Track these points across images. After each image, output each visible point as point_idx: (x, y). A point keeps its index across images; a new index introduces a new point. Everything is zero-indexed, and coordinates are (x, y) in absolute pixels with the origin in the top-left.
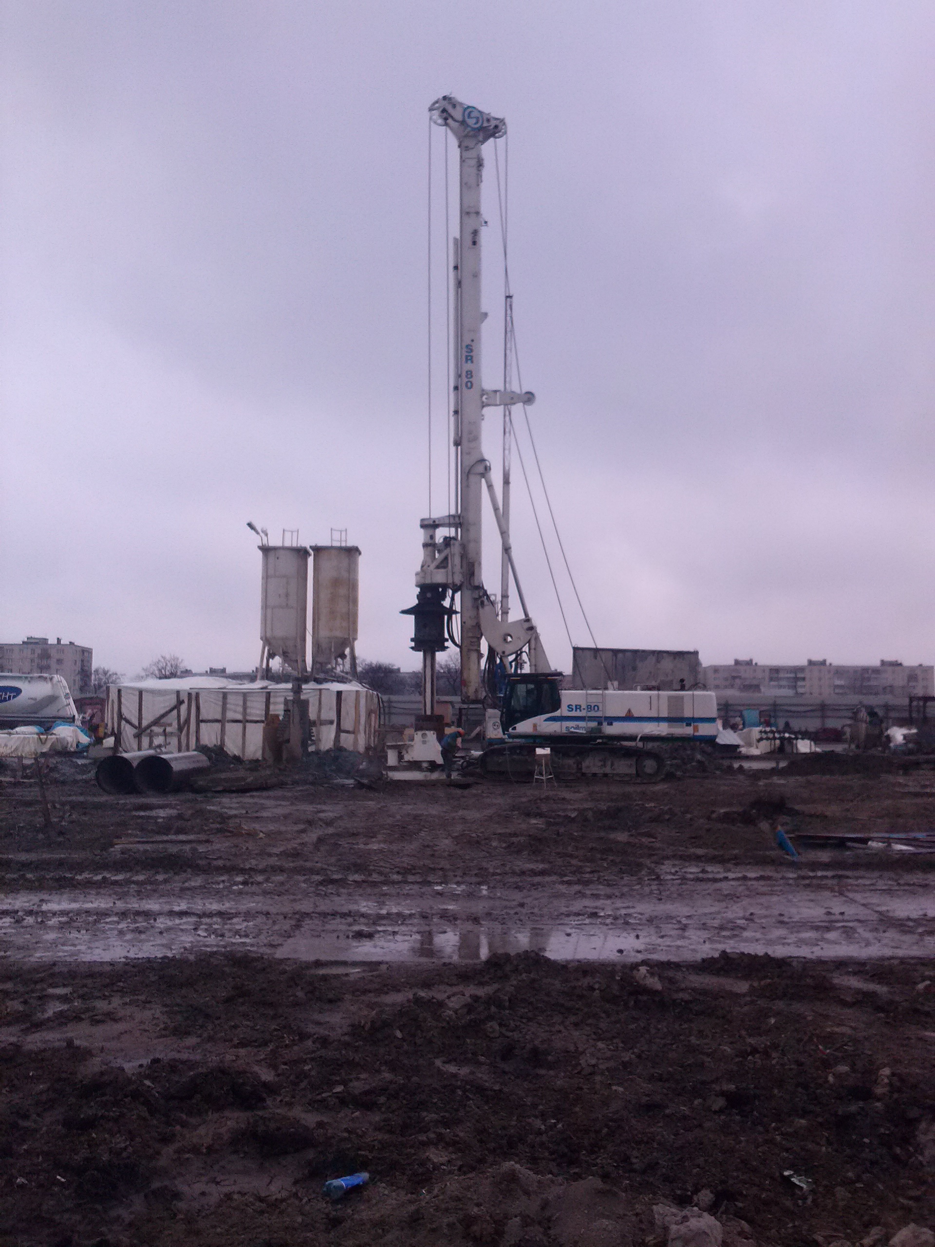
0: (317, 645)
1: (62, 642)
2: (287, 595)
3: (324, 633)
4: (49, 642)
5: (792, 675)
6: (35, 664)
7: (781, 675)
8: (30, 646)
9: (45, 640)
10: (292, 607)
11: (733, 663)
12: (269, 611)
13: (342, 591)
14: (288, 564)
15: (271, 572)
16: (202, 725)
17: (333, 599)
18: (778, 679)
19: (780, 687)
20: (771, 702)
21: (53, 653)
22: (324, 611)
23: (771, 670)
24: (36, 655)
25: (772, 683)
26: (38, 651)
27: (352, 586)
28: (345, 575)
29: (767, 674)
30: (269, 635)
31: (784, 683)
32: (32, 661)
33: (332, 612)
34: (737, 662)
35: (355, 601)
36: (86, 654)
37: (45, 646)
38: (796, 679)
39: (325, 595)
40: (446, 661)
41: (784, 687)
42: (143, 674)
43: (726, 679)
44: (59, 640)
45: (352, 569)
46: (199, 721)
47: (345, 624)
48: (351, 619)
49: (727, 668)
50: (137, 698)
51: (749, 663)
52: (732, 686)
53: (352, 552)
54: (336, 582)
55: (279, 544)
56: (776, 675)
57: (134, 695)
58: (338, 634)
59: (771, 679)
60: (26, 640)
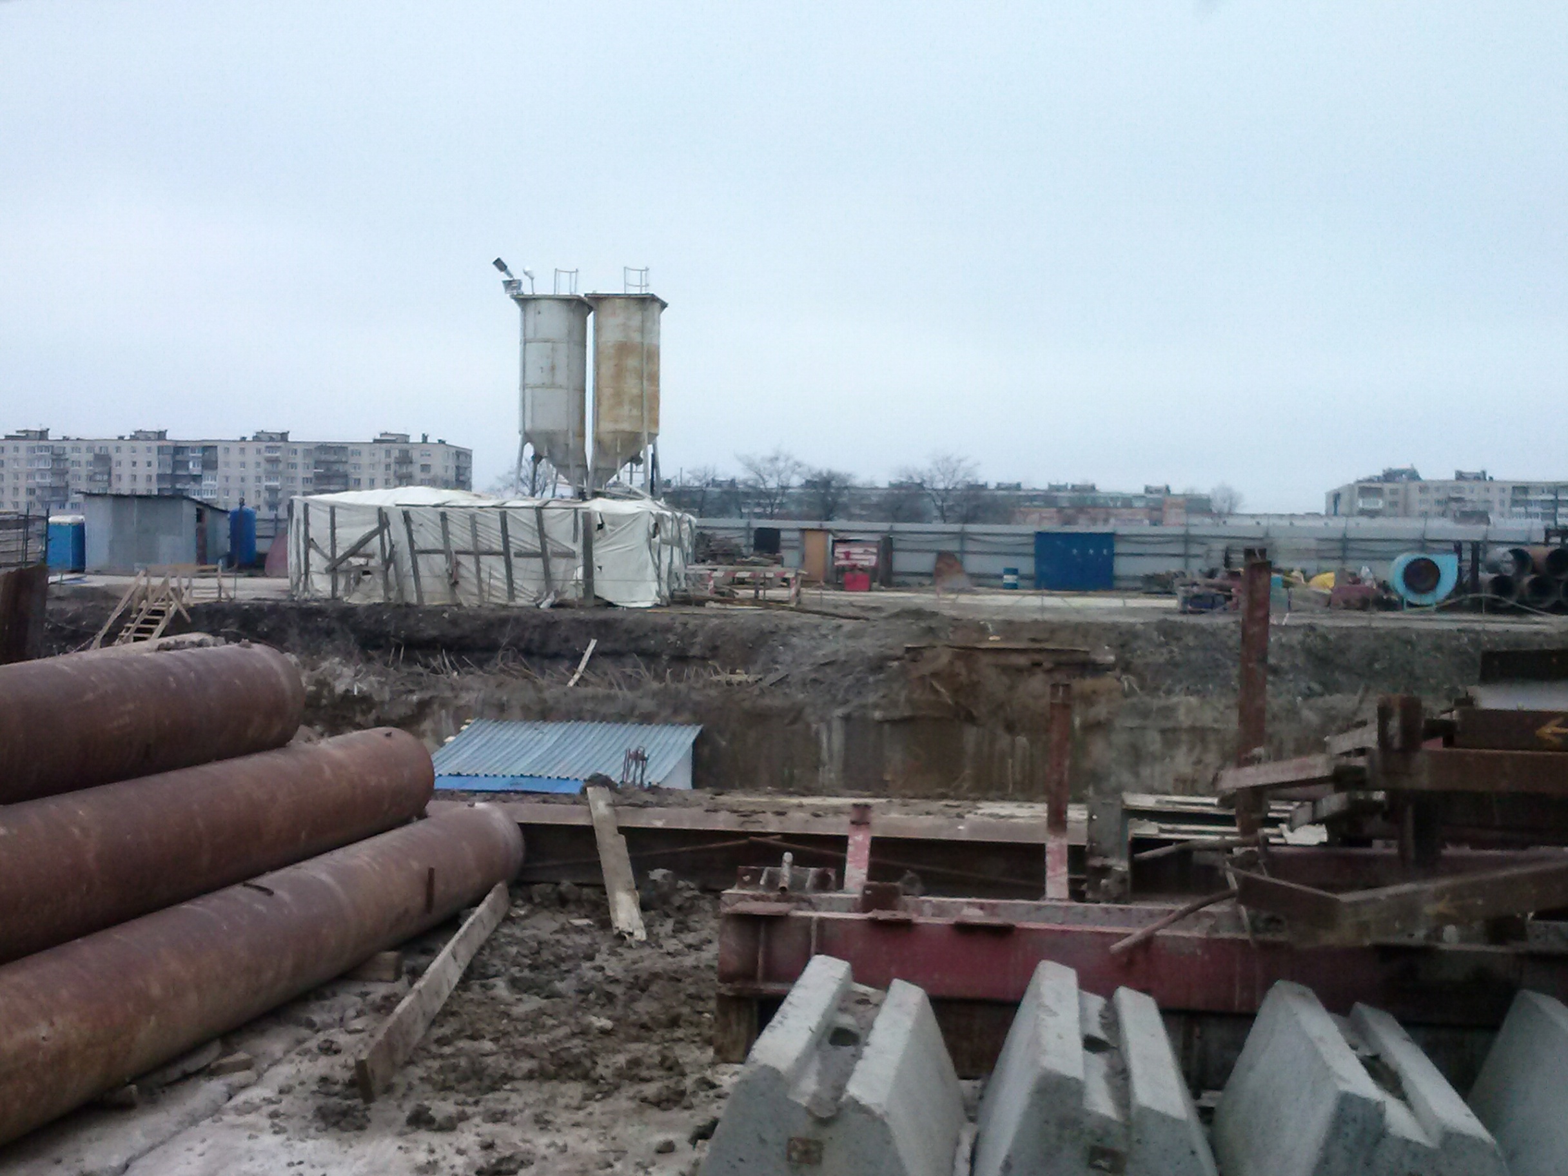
1: (429, 440)
2: (553, 368)
3: (607, 426)
4: (411, 441)
5: (1551, 497)
6: (392, 472)
7: (1532, 497)
8: (384, 445)
9: (405, 438)
10: (561, 387)
11: (1453, 476)
12: (528, 391)
13: (632, 362)
14: (555, 321)
15: (530, 335)
16: (421, 559)
17: (619, 373)
18: (1527, 503)
19: (1528, 515)
21: (415, 455)
22: (607, 392)
23: (1514, 488)
24: (392, 460)
25: (1516, 509)
26: (395, 453)
27: (651, 356)
28: (636, 337)
29: (1508, 496)
31: (1537, 509)
32: (388, 466)
33: (618, 395)
34: (1460, 476)
35: (654, 378)
36: (462, 458)
37: (405, 446)
38: (1556, 503)
39: (607, 369)
41: (1536, 515)
43: (1439, 502)
44: (425, 438)
45: (648, 328)
46: (415, 553)
47: (635, 412)
48: (649, 404)
49: (1440, 486)
50: (328, 517)
51: (1480, 477)
52: (1443, 515)
53: (648, 303)
54: (623, 349)
56: (1522, 497)
57: (325, 511)
58: (626, 426)
59: (1515, 503)
60: (378, 437)
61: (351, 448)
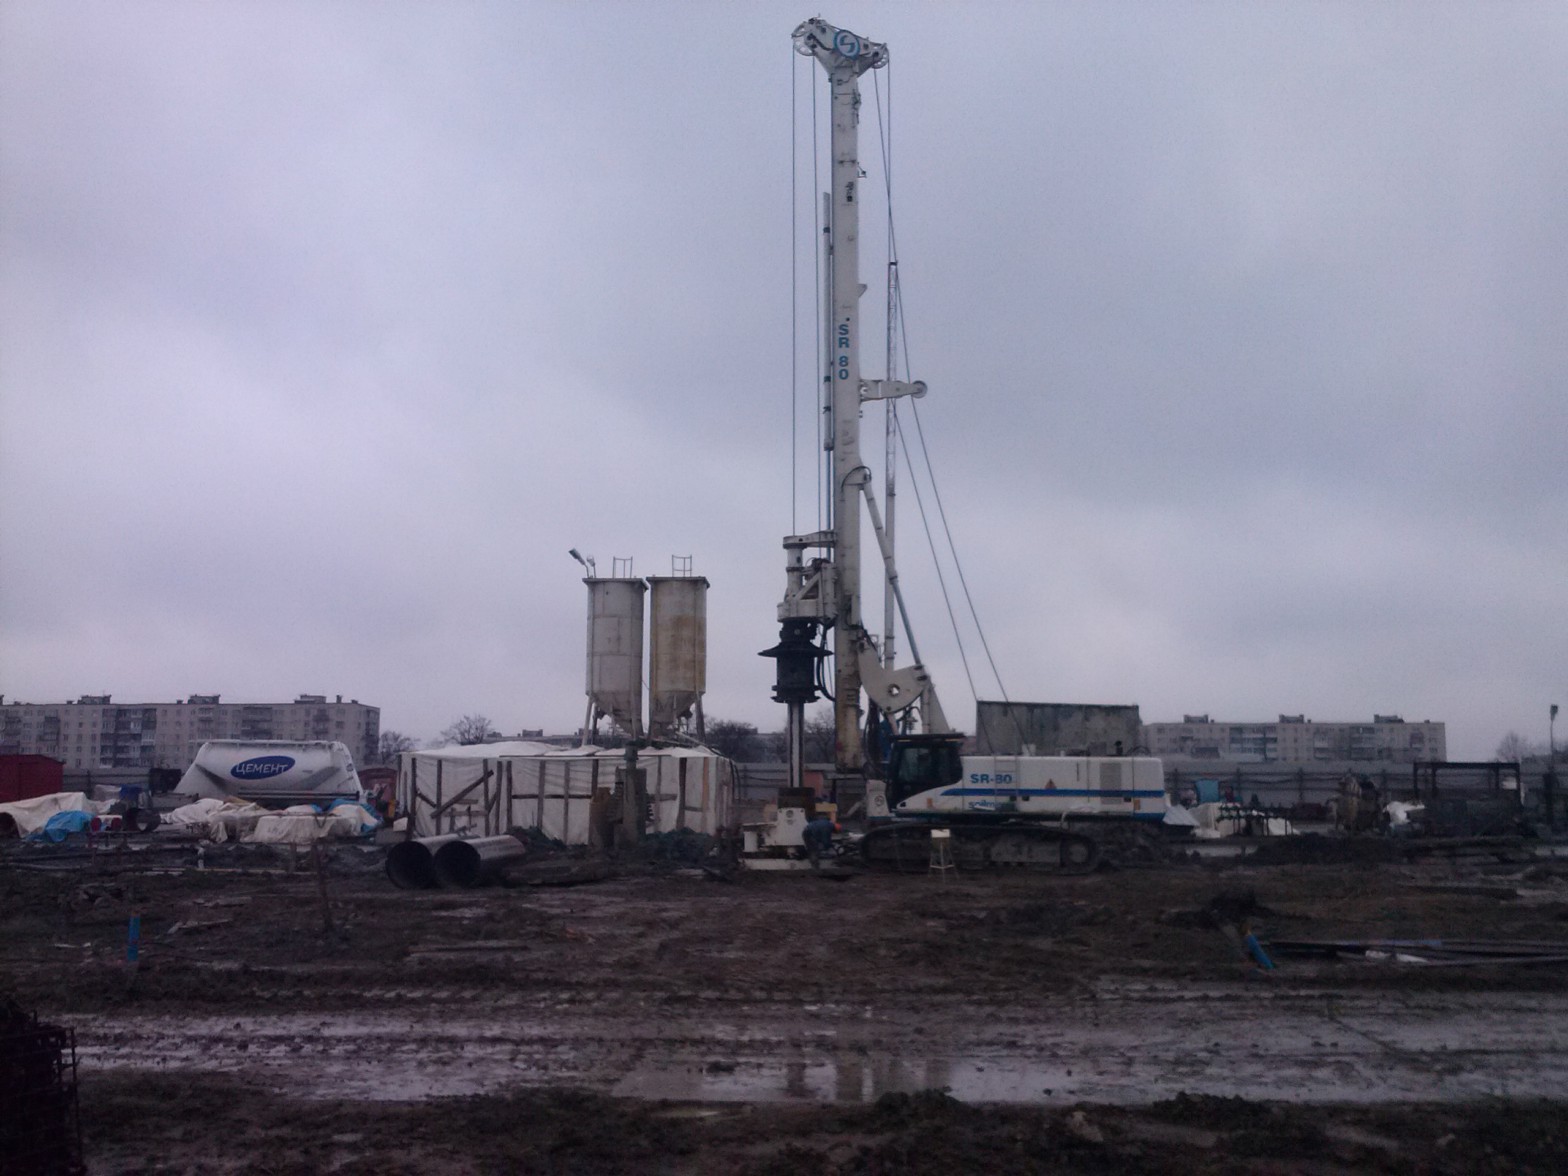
0: (655, 701)
1: (343, 701)
2: (619, 639)
3: (664, 686)
4: (327, 702)
5: (1260, 736)
6: (310, 728)
7: (1246, 736)
8: (304, 706)
9: (322, 699)
10: (624, 655)
11: (1182, 720)
12: (596, 659)
13: (686, 633)
14: (620, 601)
15: (599, 610)
16: (515, 802)
17: (675, 643)
18: (1242, 741)
19: (1244, 750)
20: (1234, 770)
21: (332, 714)
22: (664, 658)
23: (1231, 729)
24: (311, 718)
25: (1234, 746)
26: (314, 712)
27: (698, 626)
28: (690, 612)
29: (1227, 735)
30: (596, 688)
31: (1251, 745)
32: (306, 724)
33: (674, 662)
34: (1188, 719)
35: (702, 645)
36: (372, 715)
37: (322, 706)
38: (1265, 740)
39: (665, 638)
40: (816, 719)
41: (1250, 750)
42: (442, 738)
43: (1174, 741)
44: (339, 698)
45: (699, 605)
46: (511, 797)
47: (690, 674)
48: (698, 666)
49: (1175, 727)
50: (435, 769)
51: (1204, 720)
52: (1182, 750)
53: (699, 584)
54: (679, 622)
55: (609, 576)
56: (1239, 735)
57: (432, 765)
58: (681, 686)
59: (1233, 741)
60: (299, 698)
61: (274, 708)
